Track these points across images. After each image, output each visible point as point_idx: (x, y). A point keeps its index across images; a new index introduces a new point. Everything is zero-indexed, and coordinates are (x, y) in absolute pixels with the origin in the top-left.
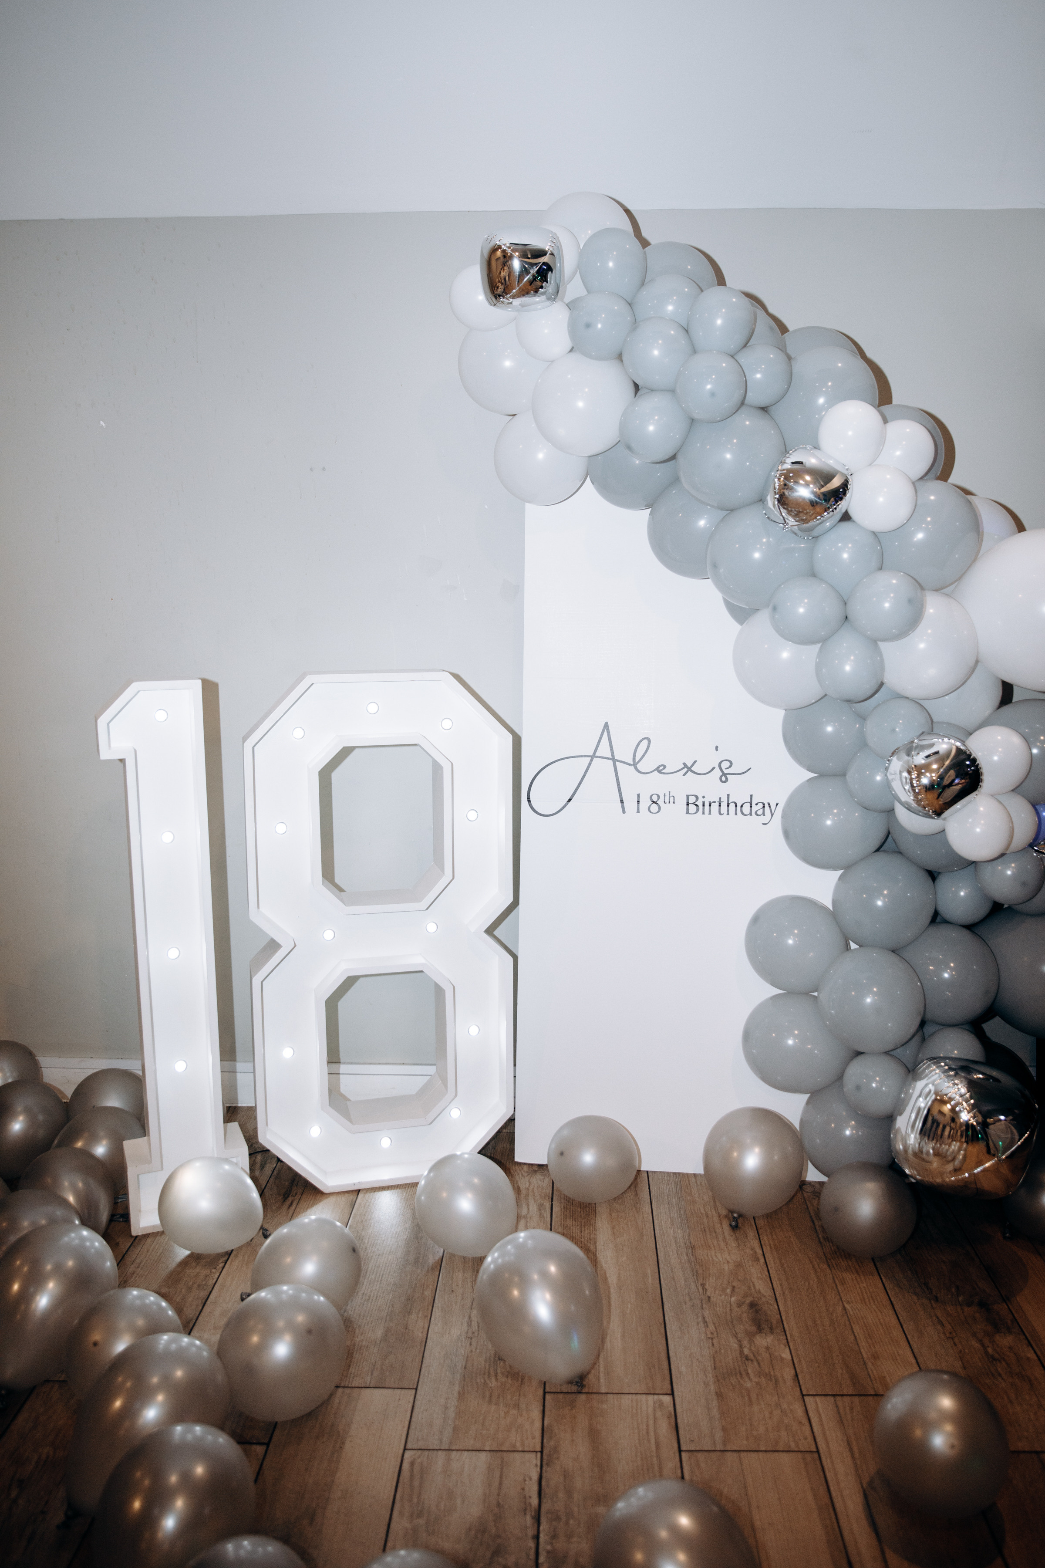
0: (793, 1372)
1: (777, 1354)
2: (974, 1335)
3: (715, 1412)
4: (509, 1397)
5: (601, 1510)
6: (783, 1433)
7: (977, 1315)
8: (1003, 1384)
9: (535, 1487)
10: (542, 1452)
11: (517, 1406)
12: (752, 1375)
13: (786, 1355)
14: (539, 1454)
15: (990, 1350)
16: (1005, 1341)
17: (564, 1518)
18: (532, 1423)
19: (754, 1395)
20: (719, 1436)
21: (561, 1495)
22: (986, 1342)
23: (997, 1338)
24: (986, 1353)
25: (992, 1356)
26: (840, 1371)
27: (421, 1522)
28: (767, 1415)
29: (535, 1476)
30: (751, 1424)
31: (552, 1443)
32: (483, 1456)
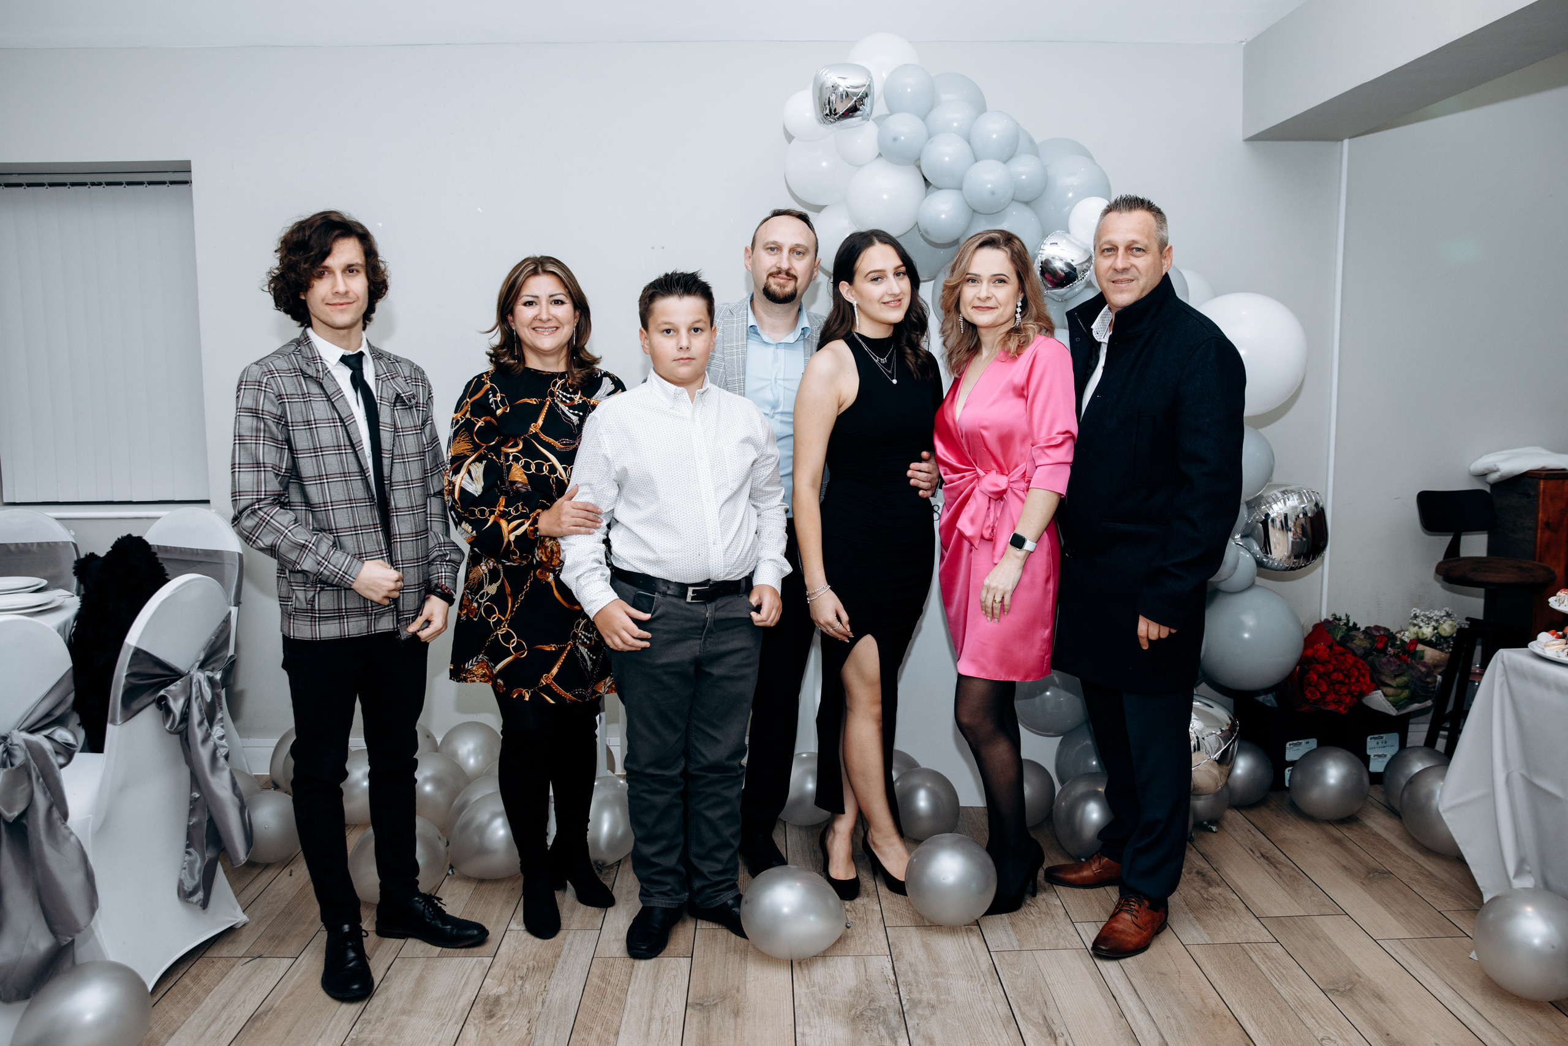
0: (1064, 911)
1: (1050, 902)
2: (1194, 888)
3: (1011, 932)
4: (860, 930)
5: (939, 980)
6: (1062, 942)
7: (1196, 878)
8: (1215, 912)
9: (891, 972)
10: (891, 955)
11: (867, 933)
12: (1034, 914)
13: (1058, 902)
14: (889, 957)
15: (1205, 896)
16: (1215, 891)
17: (915, 984)
18: (880, 941)
19: (1037, 924)
20: (1015, 944)
21: (910, 974)
22: (1203, 891)
23: (1210, 889)
24: (1203, 897)
25: (1207, 899)
26: (1098, 910)
27: (816, 989)
28: (1048, 933)
29: (889, 966)
30: (1038, 937)
31: (897, 950)
32: (849, 958)
